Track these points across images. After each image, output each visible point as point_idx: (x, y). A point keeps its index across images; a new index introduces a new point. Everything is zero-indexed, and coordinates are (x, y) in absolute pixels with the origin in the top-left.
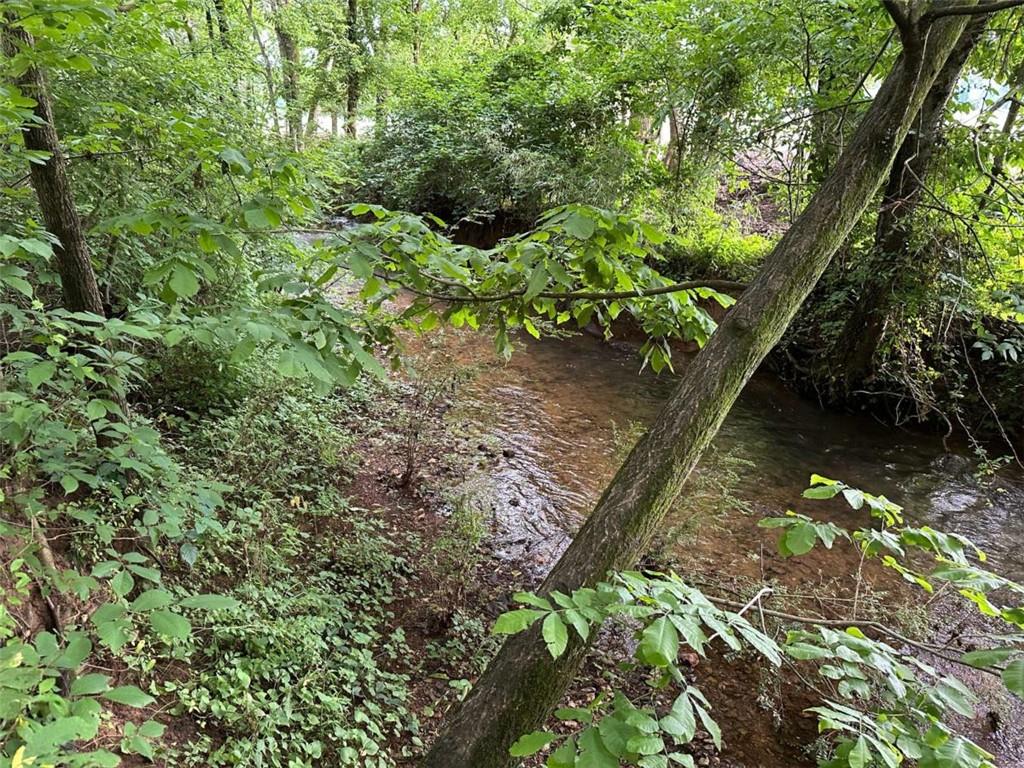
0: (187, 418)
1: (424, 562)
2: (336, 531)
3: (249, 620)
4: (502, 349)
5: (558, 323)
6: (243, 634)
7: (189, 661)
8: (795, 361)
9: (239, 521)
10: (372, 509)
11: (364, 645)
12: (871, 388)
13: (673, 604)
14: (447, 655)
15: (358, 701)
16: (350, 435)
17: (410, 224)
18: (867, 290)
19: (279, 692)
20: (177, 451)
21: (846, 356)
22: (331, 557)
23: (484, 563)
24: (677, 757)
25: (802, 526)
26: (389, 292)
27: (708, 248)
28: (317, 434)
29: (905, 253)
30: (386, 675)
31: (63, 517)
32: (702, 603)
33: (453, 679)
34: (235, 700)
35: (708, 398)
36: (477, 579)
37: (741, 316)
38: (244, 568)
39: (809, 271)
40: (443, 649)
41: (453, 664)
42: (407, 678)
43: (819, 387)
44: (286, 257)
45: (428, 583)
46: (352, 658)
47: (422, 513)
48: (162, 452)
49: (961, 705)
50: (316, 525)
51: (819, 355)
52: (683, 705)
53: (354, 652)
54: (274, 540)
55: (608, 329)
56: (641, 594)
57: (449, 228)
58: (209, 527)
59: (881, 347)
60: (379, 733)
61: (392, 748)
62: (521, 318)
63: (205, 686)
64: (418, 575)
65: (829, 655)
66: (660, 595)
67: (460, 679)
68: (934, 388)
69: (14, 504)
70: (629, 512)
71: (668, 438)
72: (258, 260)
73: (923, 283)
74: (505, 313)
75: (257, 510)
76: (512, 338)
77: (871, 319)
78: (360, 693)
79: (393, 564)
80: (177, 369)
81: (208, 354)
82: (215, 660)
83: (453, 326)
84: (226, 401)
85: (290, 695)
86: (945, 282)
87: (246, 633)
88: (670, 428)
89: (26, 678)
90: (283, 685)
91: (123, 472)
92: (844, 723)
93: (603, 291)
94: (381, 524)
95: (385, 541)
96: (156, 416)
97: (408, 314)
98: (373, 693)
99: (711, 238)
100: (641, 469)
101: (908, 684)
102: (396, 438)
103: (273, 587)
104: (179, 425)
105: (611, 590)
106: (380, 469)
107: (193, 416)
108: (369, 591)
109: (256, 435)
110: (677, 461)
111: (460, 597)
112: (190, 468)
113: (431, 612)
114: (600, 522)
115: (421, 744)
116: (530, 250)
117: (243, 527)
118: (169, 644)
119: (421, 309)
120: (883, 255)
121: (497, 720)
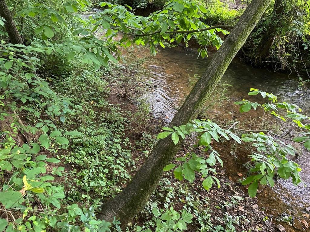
0: (55, 78)
1: (133, 119)
2: (105, 111)
3: (83, 137)
4: (153, 52)
5: (171, 42)
6: (82, 141)
7: (67, 149)
8: (244, 52)
9: (76, 109)
10: (115, 104)
11: (117, 143)
12: (268, 60)
13: (209, 128)
14: (141, 144)
15: (117, 158)
16: (106, 82)
17: (120, 9)
18: (269, 27)
19: (94, 156)
20: (53, 89)
21: (261, 50)
22: (105, 119)
23: (150, 119)
24: (211, 169)
25: (247, 104)
26: (115, 34)
27: (218, 15)
28: (96, 82)
29: (283, 14)
30: (124, 150)
31: (23, 110)
32: (217, 127)
33: (143, 150)
34: (82, 159)
35: (220, 65)
36: (148, 123)
37: (232, 37)
38: (80, 123)
39: (254, 21)
40: (140, 143)
41: (143, 146)
42: (131, 151)
43: (252, 60)
44: (79, 23)
45: (134, 125)
46: (115, 146)
47: (131, 105)
48: (49, 89)
49: (292, 152)
50: (99, 110)
51: (252, 50)
52: (212, 156)
53: (115, 144)
54: (87, 114)
55: (187, 44)
56: (200, 126)
57: (133, 10)
58: (67, 111)
59: (272, 47)
60: (124, 166)
61: (128, 169)
62: (159, 41)
63: (73, 156)
64: (131, 123)
65: (255, 140)
66: (205, 126)
67: (145, 150)
68: (288, 59)
69: (8, 107)
70: (195, 102)
71: (207, 79)
72: (71, 25)
73: (288, 24)
74: (153, 39)
75: (81, 106)
76: (156, 48)
77: (270, 37)
78: (118, 155)
79: (123, 120)
80: (50, 63)
81: (58, 57)
82: (74, 149)
83: (136, 45)
84: (66, 72)
85: (98, 157)
86: (295, 23)
87: (83, 141)
88: (208, 76)
89: (22, 157)
90: (95, 154)
91: (39, 96)
92: (258, 158)
93: (186, 30)
94: (119, 108)
95: (120, 114)
96: (45, 78)
97: (121, 41)
98: (121, 155)
99: (219, 11)
100: (199, 89)
101: (276, 147)
102: (120, 83)
103: (89, 128)
104: (53, 80)
105: (191, 125)
106: (117, 92)
107: (57, 77)
108: (117, 128)
109: (77, 83)
110: (210, 86)
111: (144, 129)
112: (59, 94)
113: (136, 133)
114: (187, 105)
115: (136, 168)
116: (161, 16)
117: (77, 111)
118: (60, 145)
119: (125, 39)
120: (276, 15)
121: (158, 161)
